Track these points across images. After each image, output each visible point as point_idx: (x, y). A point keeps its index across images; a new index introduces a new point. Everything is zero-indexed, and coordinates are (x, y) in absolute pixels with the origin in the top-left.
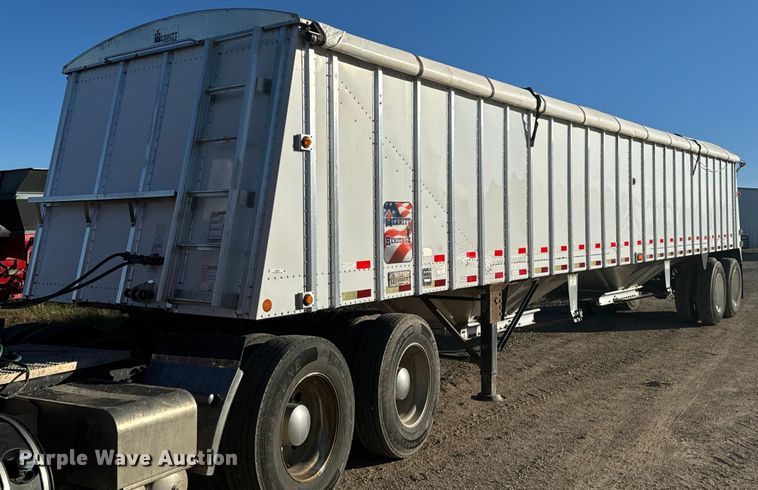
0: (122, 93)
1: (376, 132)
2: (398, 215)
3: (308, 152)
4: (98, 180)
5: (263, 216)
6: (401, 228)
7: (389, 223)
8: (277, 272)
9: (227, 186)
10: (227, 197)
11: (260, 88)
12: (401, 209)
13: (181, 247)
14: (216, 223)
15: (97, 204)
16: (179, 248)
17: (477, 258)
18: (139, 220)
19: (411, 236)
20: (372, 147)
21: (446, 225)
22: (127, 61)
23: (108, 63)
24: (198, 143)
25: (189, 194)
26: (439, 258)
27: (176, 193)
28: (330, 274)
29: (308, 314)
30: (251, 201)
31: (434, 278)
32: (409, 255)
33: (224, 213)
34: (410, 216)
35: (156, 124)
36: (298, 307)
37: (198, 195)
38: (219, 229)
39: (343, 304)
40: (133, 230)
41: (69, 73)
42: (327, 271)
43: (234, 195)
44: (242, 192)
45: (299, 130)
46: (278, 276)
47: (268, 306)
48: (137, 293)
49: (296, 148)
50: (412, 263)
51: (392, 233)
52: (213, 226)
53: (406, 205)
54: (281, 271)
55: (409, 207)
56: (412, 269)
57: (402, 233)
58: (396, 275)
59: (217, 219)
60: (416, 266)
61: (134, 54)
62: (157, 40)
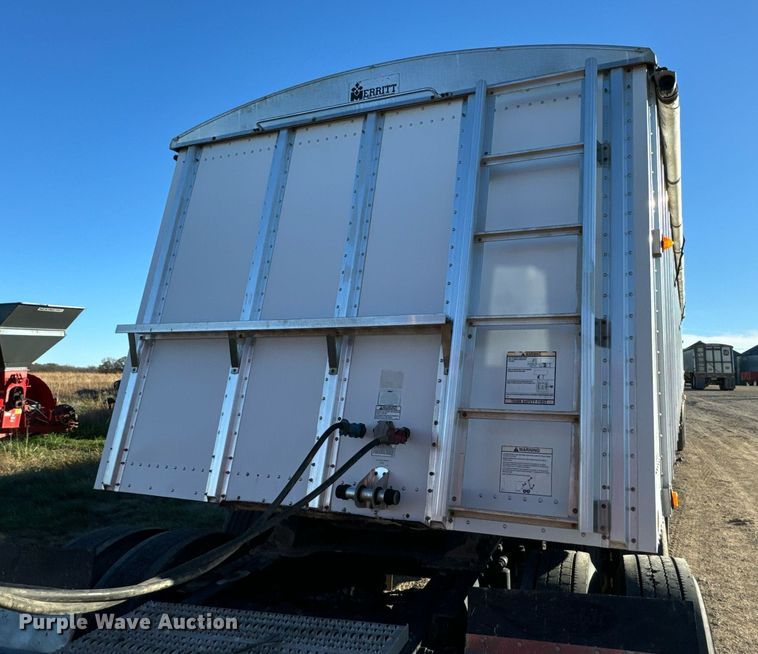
4: (249, 300)
14: (519, 371)
15: (248, 337)
22: (293, 129)
24: (476, 239)
25: (470, 321)
38: (529, 382)
40: (334, 380)
41: (180, 149)
48: (366, 494)
59: (520, 364)
61: (311, 116)
62: (357, 95)
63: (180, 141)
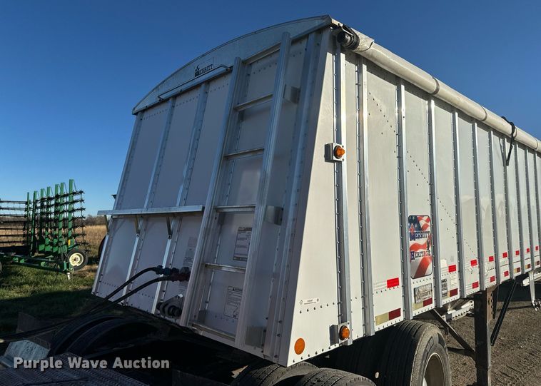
0: (170, 123)
1: (400, 146)
2: (420, 229)
3: (340, 163)
4: (148, 196)
5: (293, 235)
6: (422, 241)
7: (413, 238)
8: (310, 302)
9: (254, 201)
10: (253, 212)
11: (288, 96)
12: (422, 223)
13: (206, 265)
14: (243, 239)
15: (146, 217)
16: (205, 266)
17: (477, 266)
18: (175, 233)
19: (430, 249)
20: (396, 161)
21: (455, 236)
22: (175, 97)
23: (162, 102)
24: (226, 158)
25: (216, 209)
26: (452, 269)
27: (204, 208)
28: (364, 297)
29: (344, 348)
30: (279, 217)
31: (449, 289)
32: (430, 268)
33: (250, 229)
34: (429, 229)
35: (193, 145)
36: (333, 341)
37: (226, 210)
38: (245, 247)
39: (377, 330)
40: (169, 242)
41: (136, 114)
42: (360, 295)
43: (260, 211)
44: (269, 207)
45: (330, 139)
46: (311, 307)
47: (300, 347)
48: (166, 309)
49: (328, 159)
50: (432, 276)
51: (416, 247)
52: (239, 243)
53: (425, 218)
54: (315, 300)
55: (428, 220)
56: (432, 281)
57: (423, 247)
58: (421, 290)
59: (243, 235)
60: (436, 278)
61: (179, 89)
62: (197, 74)
63: (136, 109)
